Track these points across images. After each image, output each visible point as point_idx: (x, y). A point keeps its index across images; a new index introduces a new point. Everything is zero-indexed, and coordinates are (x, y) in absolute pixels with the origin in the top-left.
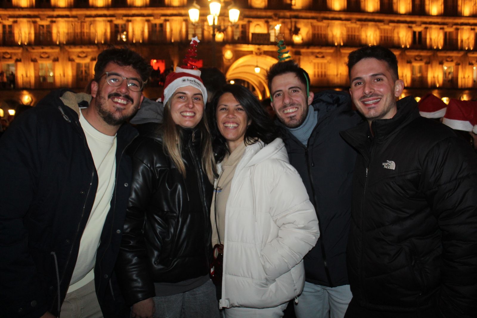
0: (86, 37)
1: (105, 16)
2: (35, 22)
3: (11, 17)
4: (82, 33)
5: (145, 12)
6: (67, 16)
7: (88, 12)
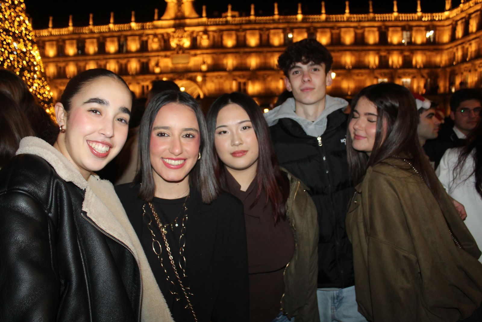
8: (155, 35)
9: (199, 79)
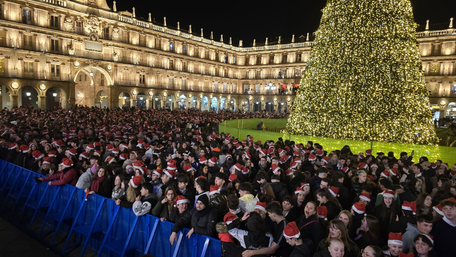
0: (272, 76)
1: (279, 67)
2: (255, 70)
3: (248, 69)
4: (270, 74)
5: (294, 65)
6: (266, 68)
7: (273, 66)
8: (68, 16)
9: (110, 67)
